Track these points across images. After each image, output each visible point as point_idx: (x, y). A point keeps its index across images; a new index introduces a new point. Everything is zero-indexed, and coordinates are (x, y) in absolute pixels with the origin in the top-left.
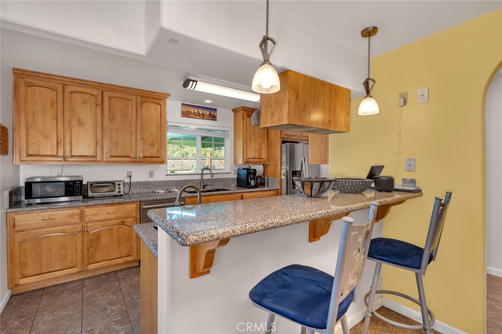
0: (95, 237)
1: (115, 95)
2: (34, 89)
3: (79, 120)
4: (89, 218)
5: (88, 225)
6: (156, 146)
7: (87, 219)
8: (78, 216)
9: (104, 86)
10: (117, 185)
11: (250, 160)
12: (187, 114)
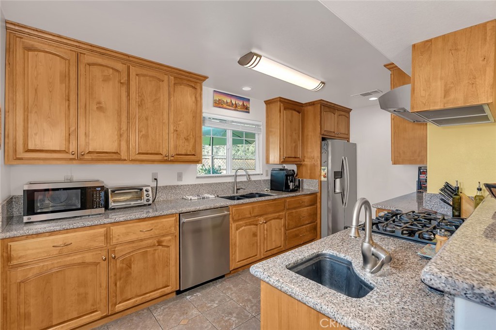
0: (124, 265)
1: (145, 72)
2: (36, 55)
3: (99, 103)
4: (118, 239)
5: (116, 249)
6: (192, 141)
7: (114, 241)
8: (103, 238)
9: (131, 59)
10: (145, 192)
11: (287, 159)
12: (219, 104)
